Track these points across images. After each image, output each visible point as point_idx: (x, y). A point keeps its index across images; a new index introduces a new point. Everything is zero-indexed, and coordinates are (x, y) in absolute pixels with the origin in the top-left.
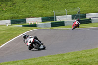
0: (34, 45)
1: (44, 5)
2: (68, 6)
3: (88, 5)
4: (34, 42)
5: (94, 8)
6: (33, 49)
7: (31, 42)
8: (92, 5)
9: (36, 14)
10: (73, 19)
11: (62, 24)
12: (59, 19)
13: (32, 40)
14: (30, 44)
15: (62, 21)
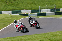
1: (33, 2)
3: (61, 3)
9: (28, 8)
10: (51, 12)
11: (44, 14)
12: (43, 11)
15: (44, 12)
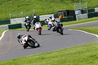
0: (29, 43)
2: (21, 9)
4: (29, 40)
5: (46, 10)
6: (28, 47)
7: (25, 41)
8: (44, 7)
13: (26, 38)
14: (25, 42)
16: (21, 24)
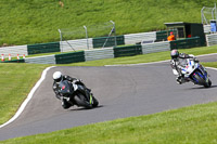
1: (31, 19)
2: (83, 20)
3: (127, 15)
5: (139, 23)
8: (136, 15)
16: (83, 53)
